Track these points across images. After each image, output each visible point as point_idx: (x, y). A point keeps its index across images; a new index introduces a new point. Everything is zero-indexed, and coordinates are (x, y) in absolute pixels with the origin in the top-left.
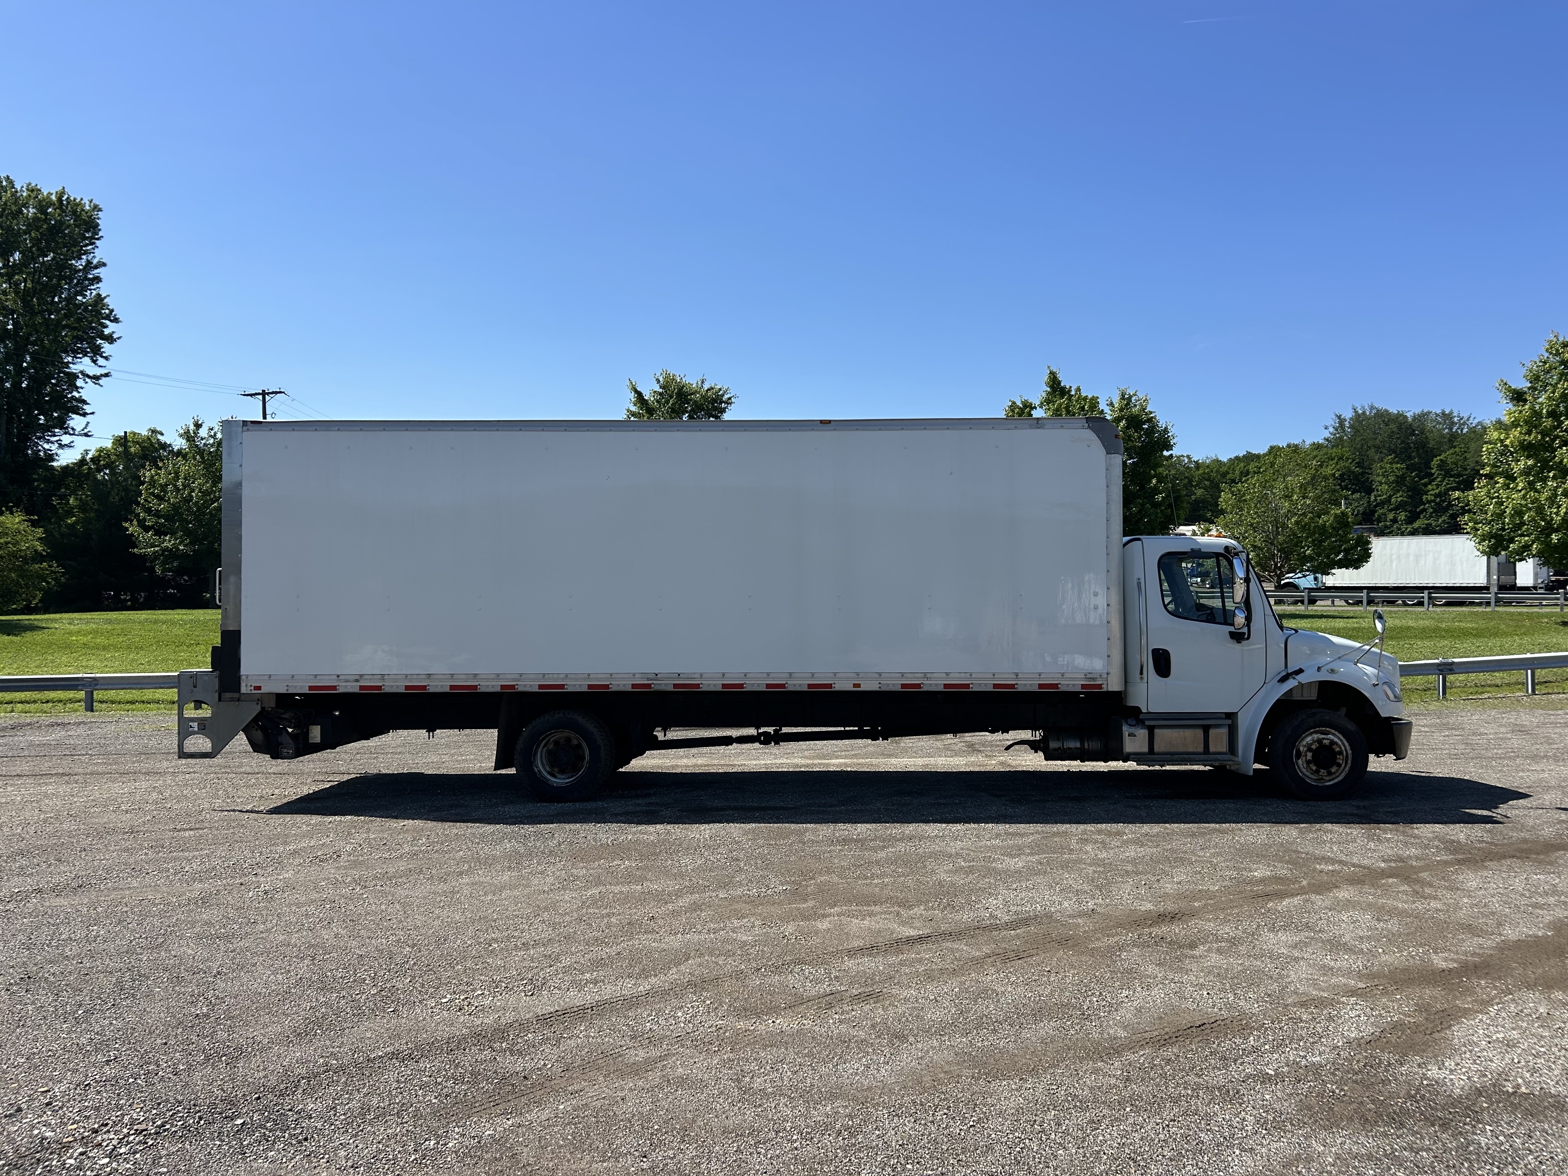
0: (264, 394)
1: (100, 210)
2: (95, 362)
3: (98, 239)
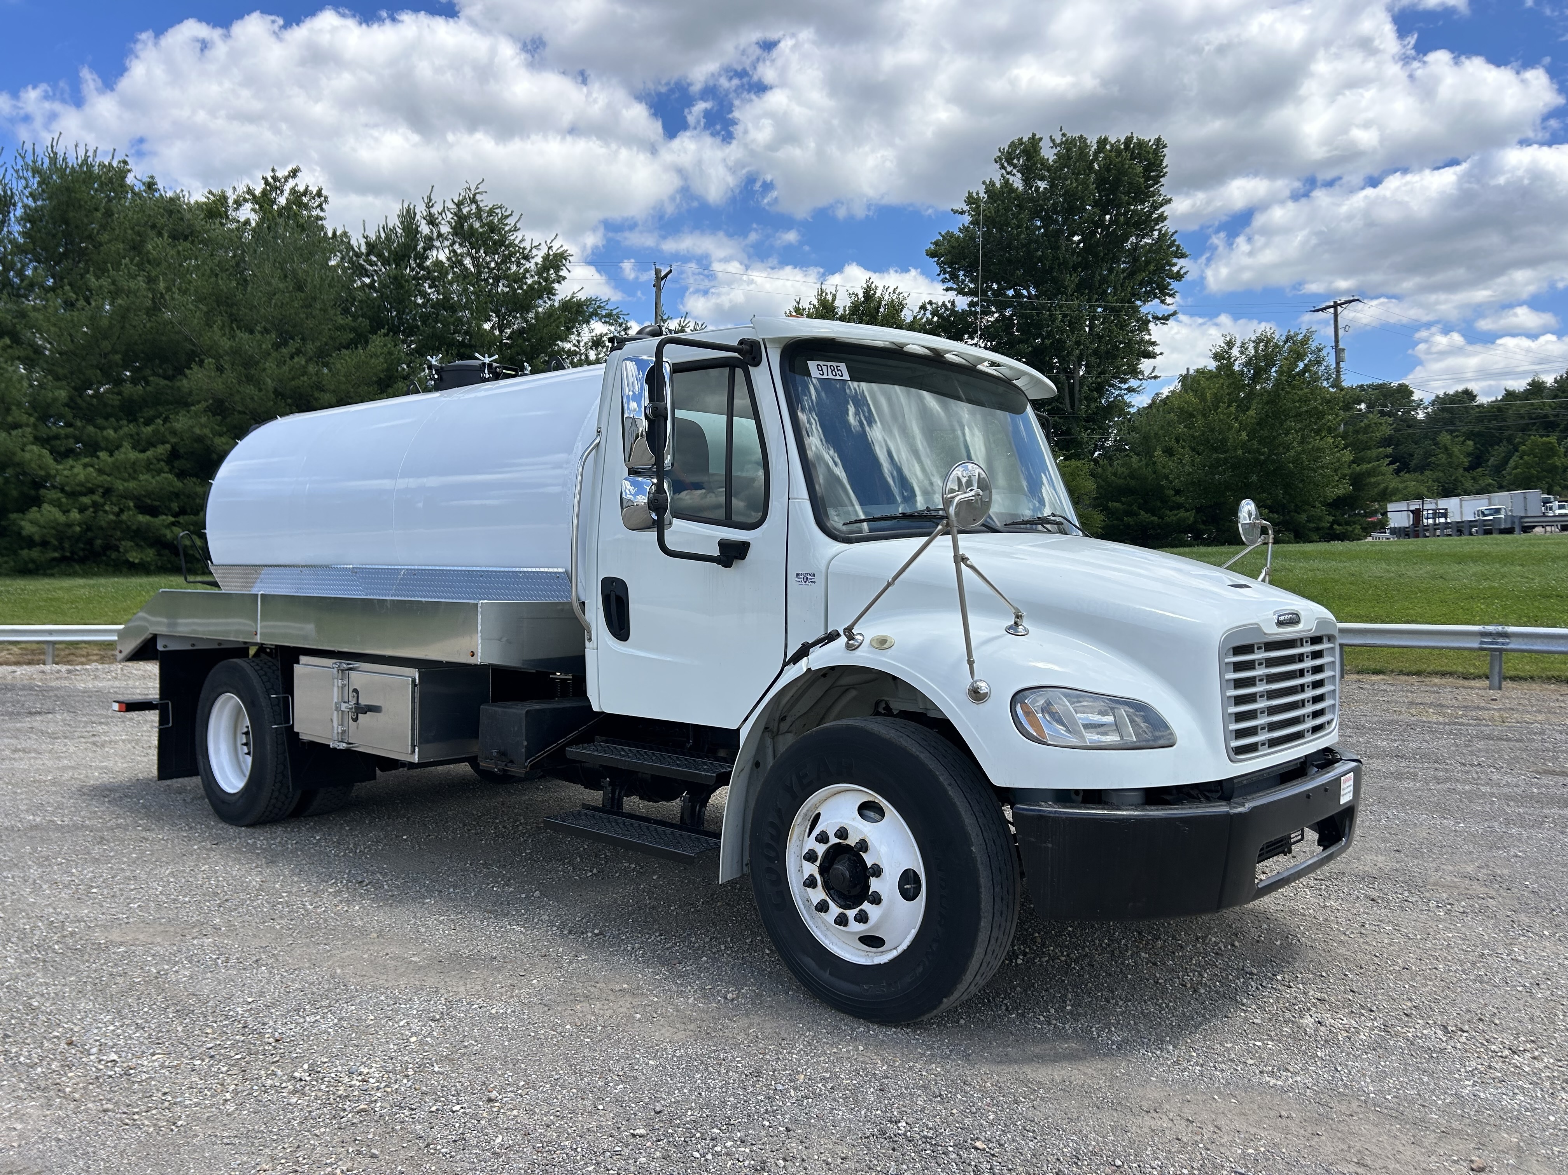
0: (1335, 306)
1: (1165, 147)
2: (1163, 302)
3: (1163, 176)
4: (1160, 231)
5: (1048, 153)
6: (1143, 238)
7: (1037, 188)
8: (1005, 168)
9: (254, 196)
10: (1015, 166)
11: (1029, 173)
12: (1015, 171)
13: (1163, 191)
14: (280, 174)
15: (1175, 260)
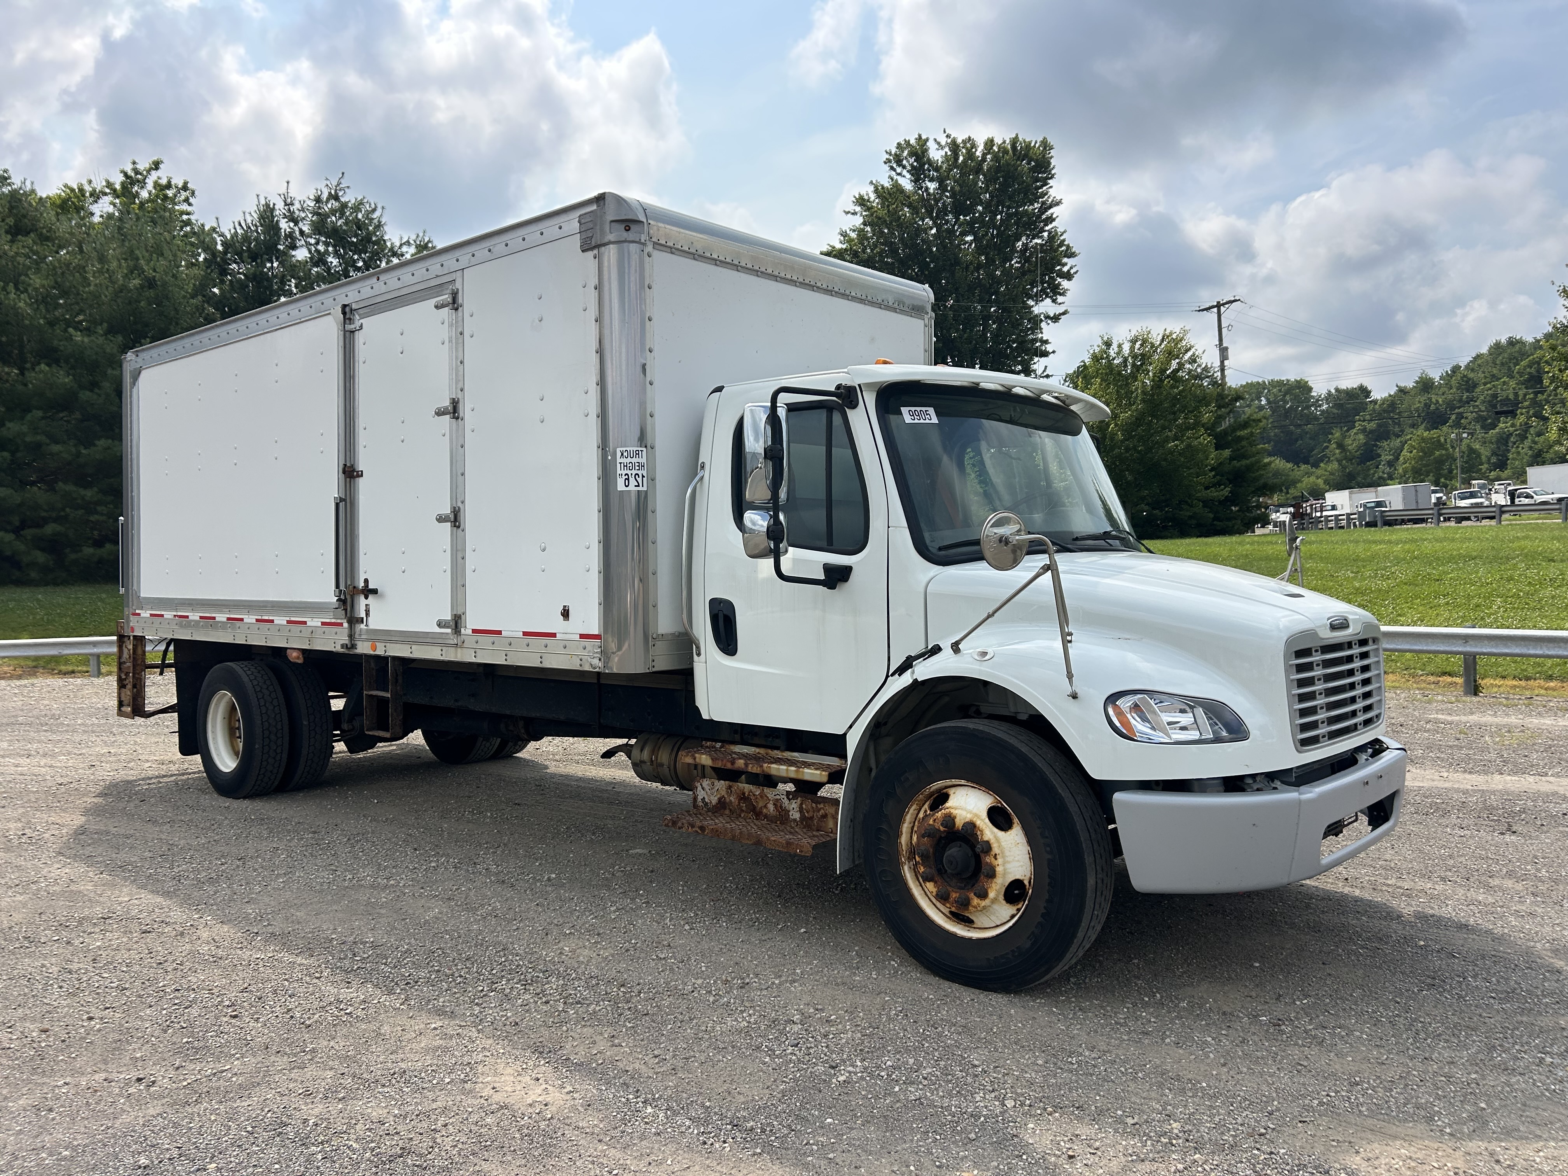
0: (1219, 306)
1: (1051, 148)
2: (1054, 301)
3: (1052, 178)
4: (1050, 232)
5: (936, 155)
6: (1033, 238)
7: (927, 189)
8: (895, 170)
9: (115, 190)
10: (904, 167)
11: (918, 174)
12: (905, 172)
13: (1052, 192)
14: (142, 166)
15: (1065, 260)
